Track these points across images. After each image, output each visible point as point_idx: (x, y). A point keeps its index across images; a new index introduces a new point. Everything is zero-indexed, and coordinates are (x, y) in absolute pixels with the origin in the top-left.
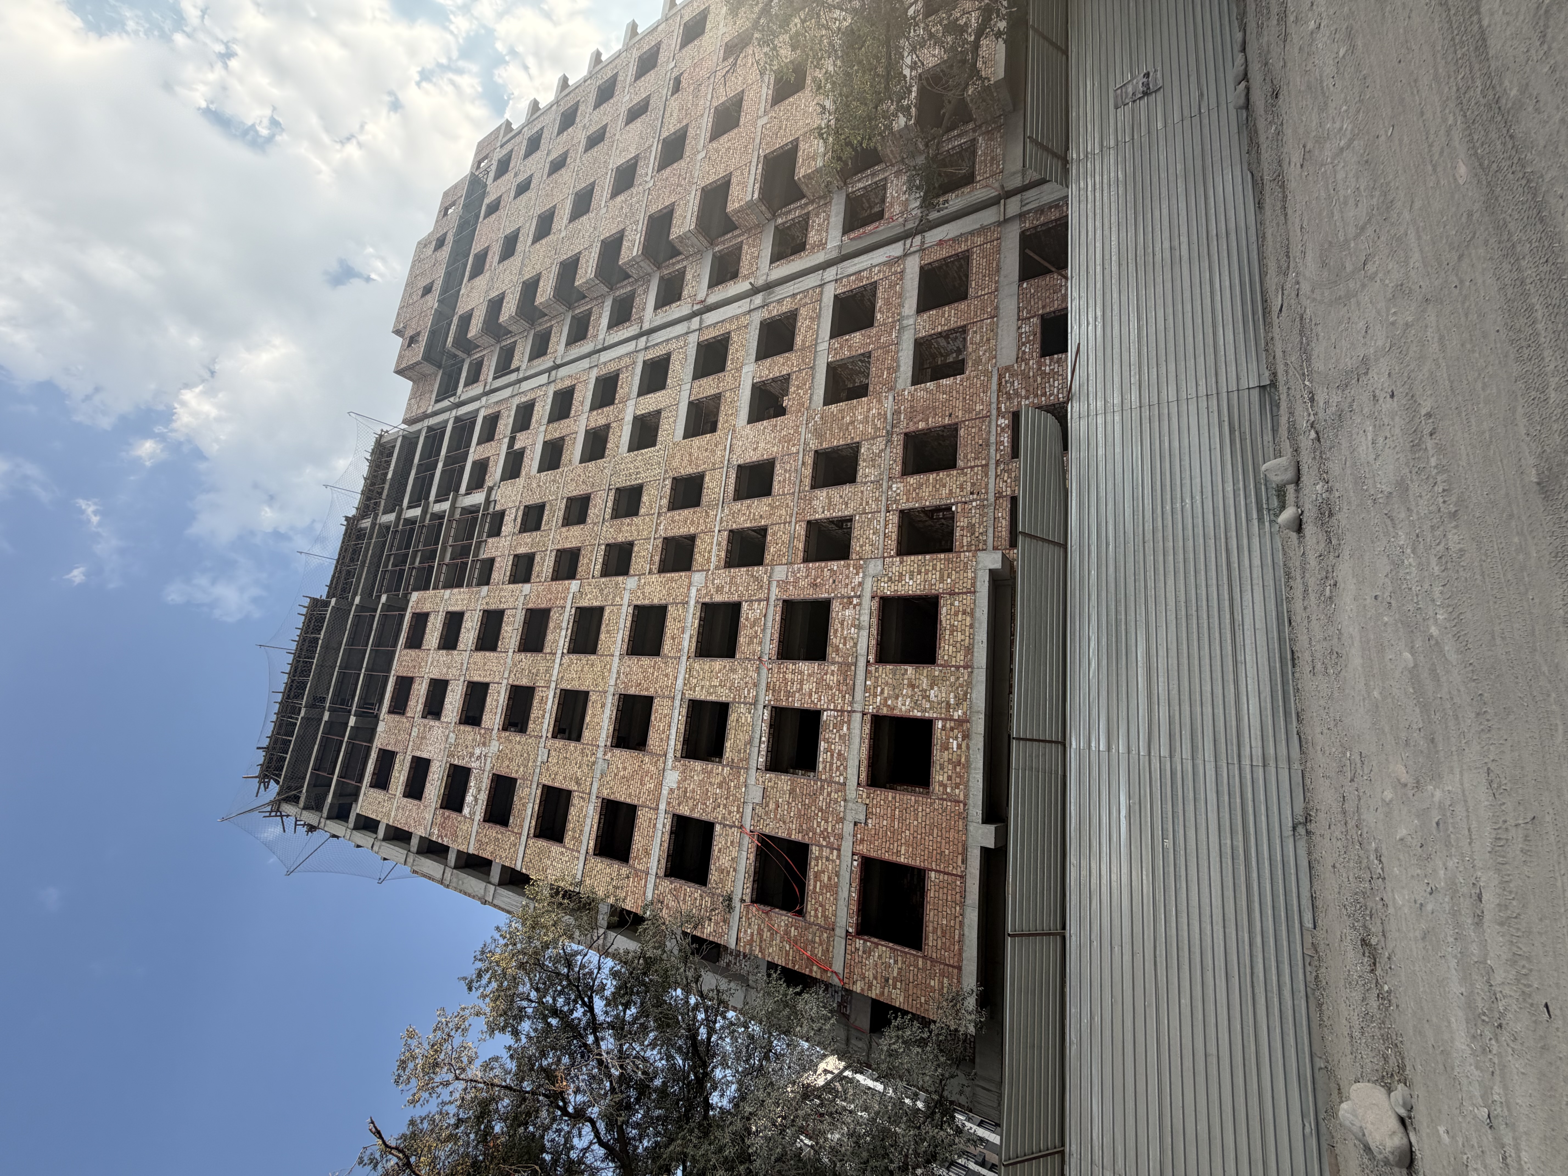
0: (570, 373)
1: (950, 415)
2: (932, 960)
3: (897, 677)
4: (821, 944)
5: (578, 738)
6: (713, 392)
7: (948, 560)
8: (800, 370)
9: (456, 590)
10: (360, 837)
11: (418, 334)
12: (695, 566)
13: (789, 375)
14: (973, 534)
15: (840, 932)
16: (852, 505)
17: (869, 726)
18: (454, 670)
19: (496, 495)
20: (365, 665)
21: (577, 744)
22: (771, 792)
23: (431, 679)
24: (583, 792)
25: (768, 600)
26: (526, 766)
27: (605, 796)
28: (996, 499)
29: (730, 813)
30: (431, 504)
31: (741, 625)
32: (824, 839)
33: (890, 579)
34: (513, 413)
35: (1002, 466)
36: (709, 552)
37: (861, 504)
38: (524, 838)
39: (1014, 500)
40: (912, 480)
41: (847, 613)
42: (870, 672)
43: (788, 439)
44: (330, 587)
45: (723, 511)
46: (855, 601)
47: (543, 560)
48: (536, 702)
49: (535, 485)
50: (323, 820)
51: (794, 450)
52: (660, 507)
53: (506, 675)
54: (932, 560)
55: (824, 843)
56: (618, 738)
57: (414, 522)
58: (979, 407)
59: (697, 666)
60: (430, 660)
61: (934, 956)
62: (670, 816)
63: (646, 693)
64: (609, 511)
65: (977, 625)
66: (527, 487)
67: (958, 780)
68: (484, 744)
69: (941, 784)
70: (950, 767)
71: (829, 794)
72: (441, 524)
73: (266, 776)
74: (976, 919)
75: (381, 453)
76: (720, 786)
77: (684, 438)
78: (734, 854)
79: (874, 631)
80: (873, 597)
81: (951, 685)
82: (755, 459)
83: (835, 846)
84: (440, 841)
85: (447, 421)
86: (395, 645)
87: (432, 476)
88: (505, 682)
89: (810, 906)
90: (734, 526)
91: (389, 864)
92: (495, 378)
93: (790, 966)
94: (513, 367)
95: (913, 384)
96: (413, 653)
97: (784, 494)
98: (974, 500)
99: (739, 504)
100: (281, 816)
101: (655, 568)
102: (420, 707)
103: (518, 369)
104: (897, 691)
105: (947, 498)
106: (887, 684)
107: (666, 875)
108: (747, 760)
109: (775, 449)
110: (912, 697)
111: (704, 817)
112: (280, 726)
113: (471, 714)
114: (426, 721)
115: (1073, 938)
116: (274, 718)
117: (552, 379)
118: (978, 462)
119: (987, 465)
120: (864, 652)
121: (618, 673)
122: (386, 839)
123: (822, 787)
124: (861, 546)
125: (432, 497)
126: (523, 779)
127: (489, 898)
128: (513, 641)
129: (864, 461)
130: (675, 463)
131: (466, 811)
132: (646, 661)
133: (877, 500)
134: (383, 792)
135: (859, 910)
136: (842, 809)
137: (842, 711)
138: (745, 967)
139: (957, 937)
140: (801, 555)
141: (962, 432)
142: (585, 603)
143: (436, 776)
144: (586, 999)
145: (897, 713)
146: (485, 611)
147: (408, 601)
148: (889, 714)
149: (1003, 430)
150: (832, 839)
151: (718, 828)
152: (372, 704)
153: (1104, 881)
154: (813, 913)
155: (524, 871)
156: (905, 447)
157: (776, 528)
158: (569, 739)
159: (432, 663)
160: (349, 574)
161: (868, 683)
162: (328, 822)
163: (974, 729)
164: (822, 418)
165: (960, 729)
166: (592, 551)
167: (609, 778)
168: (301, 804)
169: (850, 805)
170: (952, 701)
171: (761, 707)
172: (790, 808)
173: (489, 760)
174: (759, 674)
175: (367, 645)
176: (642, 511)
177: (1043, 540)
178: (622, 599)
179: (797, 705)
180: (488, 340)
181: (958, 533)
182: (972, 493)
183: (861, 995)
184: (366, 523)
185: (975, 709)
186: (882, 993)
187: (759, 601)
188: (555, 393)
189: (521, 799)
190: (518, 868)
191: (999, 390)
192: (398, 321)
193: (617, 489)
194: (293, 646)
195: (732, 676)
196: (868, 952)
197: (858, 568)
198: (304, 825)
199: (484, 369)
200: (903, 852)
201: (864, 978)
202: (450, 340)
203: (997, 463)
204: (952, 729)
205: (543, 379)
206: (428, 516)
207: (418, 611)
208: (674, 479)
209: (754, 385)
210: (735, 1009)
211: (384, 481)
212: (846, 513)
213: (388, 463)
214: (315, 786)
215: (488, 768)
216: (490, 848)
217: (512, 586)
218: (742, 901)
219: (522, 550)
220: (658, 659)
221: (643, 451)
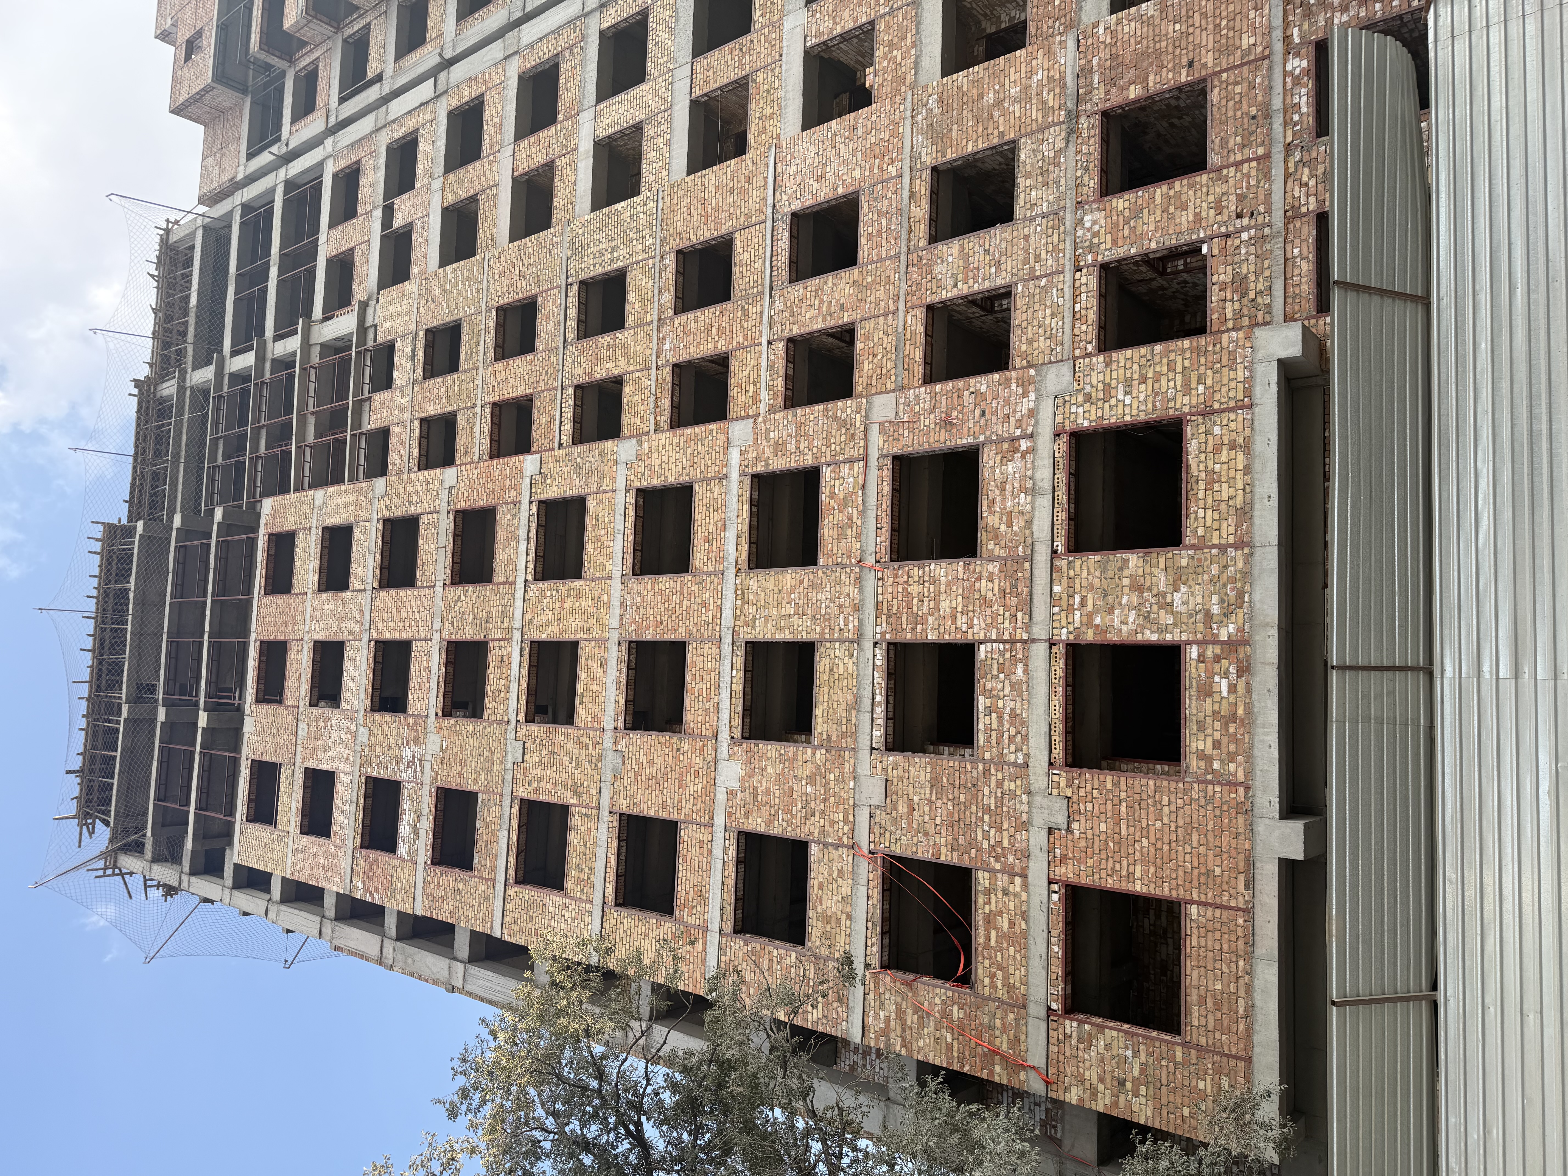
0: (472, 74)
1: (1191, 64)
2: (1198, 1047)
3: (1110, 574)
4: (1005, 1030)
5: (569, 719)
6: (732, 77)
7: (1200, 352)
8: (892, 12)
9: (332, 490)
10: (246, 900)
11: (199, 34)
12: (734, 409)
13: (872, 23)
14: (1244, 295)
15: (1037, 1010)
16: (1007, 265)
17: (1062, 664)
18: (351, 624)
19: (375, 315)
20: (207, 628)
21: (569, 729)
22: (898, 786)
23: (316, 642)
24: (587, 806)
25: (865, 458)
26: (489, 771)
27: (624, 810)
28: (1288, 220)
29: (832, 823)
30: (270, 344)
31: (823, 507)
32: (997, 859)
33: (1088, 398)
34: (382, 161)
35: (1298, 155)
36: (756, 382)
37: (1026, 262)
38: (500, 886)
39: (1322, 220)
40: (1121, 202)
41: (1010, 467)
42: (1059, 570)
43: (879, 152)
44: (130, 502)
45: (772, 303)
46: (1024, 445)
47: (470, 422)
48: (492, 667)
49: (437, 291)
50: (185, 878)
51: (893, 171)
52: (661, 308)
53: (437, 626)
54: (1165, 353)
55: (998, 866)
56: (635, 714)
57: (247, 379)
58: (1247, 41)
59: (753, 584)
60: (309, 611)
61: (1203, 1041)
62: (733, 837)
63: (672, 637)
64: (572, 324)
65: (1257, 466)
66: (426, 296)
67: (1232, 748)
68: (416, 741)
69: (1202, 756)
70: (1217, 725)
71: (1000, 784)
72: (291, 377)
73: (87, 815)
74: (1275, 979)
75: (174, 262)
76: (811, 780)
77: (689, 172)
78: (846, 890)
79: (1063, 496)
80: (1057, 435)
81: (1213, 581)
82: (821, 198)
83: (1017, 870)
84: (368, 899)
85: (273, 190)
86: (249, 590)
87: (264, 292)
88: (436, 637)
89: (982, 969)
90: (795, 331)
91: (296, 940)
92: (342, 100)
93: (956, 1067)
94: (370, 75)
95: (1113, 11)
96: (280, 600)
97: (880, 260)
98: (1244, 229)
99: (800, 286)
100: (122, 875)
101: (665, 419)
102: (305, 689)
103: (379, 78)
104: (1110, 599)
105: (1191, 231)
106: (1091, 588)
107: (736, 931)
108: (854, 734)
109: (857, 174)
110: (1138, 608)
111: (790, 834)
112: (95, 735)
113: (388, 694)
114: (317, 711)
115: (1452, 1004)
116: (83, 723)
117: (441, 87)
118: (1249, 153)
119: (1267, 156)
120: (1046, 534)
121: (623, 606)
122: (284, 900)
123: (986, 774)
124: (1030, 342)
125: (269, 332)
126: (487, 792)
127: (459, 983)
128: (440, 566)
129: (1027, 175)
130: (679, 223)
131: (402, 849)
132: (666, 582)
133: (1056, 249)
134: (269, 829)
135: (1066, 974)
136: (1025, 807)
137: (1012, 641)
138: (880, 1071)
139: (1241, 1011)
140: (919, 370)
141: (1215, 96)
142: (552, 493)
143: (347, 798)
144: (632, 1127)
145: (1112, 637)
146: (385, 521)
147: (258, 516)
148: (1099, 639)
149: (1297, 81)
150: (1011, 859)
151: (814, 849)
152: (229, 690)
153: (1508, 905)
154: (987, 981)
155: (506, 938)
156: (1105, 141)
157: (870, 325)
158: (555, 721)
159: (312, 615)
160: (157, 478)
161: (1056, 589)
162: (193, 879)
163: (1259, 656)
164: (941, 101)
165: (1233, 657)
166: (553, 401)
167: (627, 781)
168: (148, 854)
169: (1038, 800)
170: (1215, 609)
171: (868, 645)
172: (934, 810)
173: (428, 766)
174: (861, 590)
175: (205, 595)
176: (630, 319)
177: (1382, 292)
178: (614, 479)
179: (932, 637)
180: (319, 29)
181: (1214, 296)
182: (1239, 216)
183: (1079, 1108)
184: (169, 388)
185: (1259, 619)
186: (1116, 1104)
187: (851, 461)
188: (451, 115)
189: (488, 824)
190: (497, 934)
191: (1287, 1)
192: (160, 13)
193: (582, 283)
194: (91, 606)
195: (814, 596)
196: (1087, 1041)
197: (1025, 384)
198: (158, 886)
199: (321, 85)
200: (1138, 874)
201: (1082, 1082)
202: (255, 38)
203: (1288, 149)
204: (1217, 659)
205: (426, 90)
206: (268, 365)
207: (276, 530)
208: (679, 252)
209: (807, 53)
210: (870, 1136)
211: (185, 313)
212: (999, 282)
213: (188, 278)
214: (163, 825)
215: (428, 778)
216: (448, 906)
217: (424, 474)
218: (867, 966)
219: (432, 410)
220: (687, 578)
221: (616, 206)
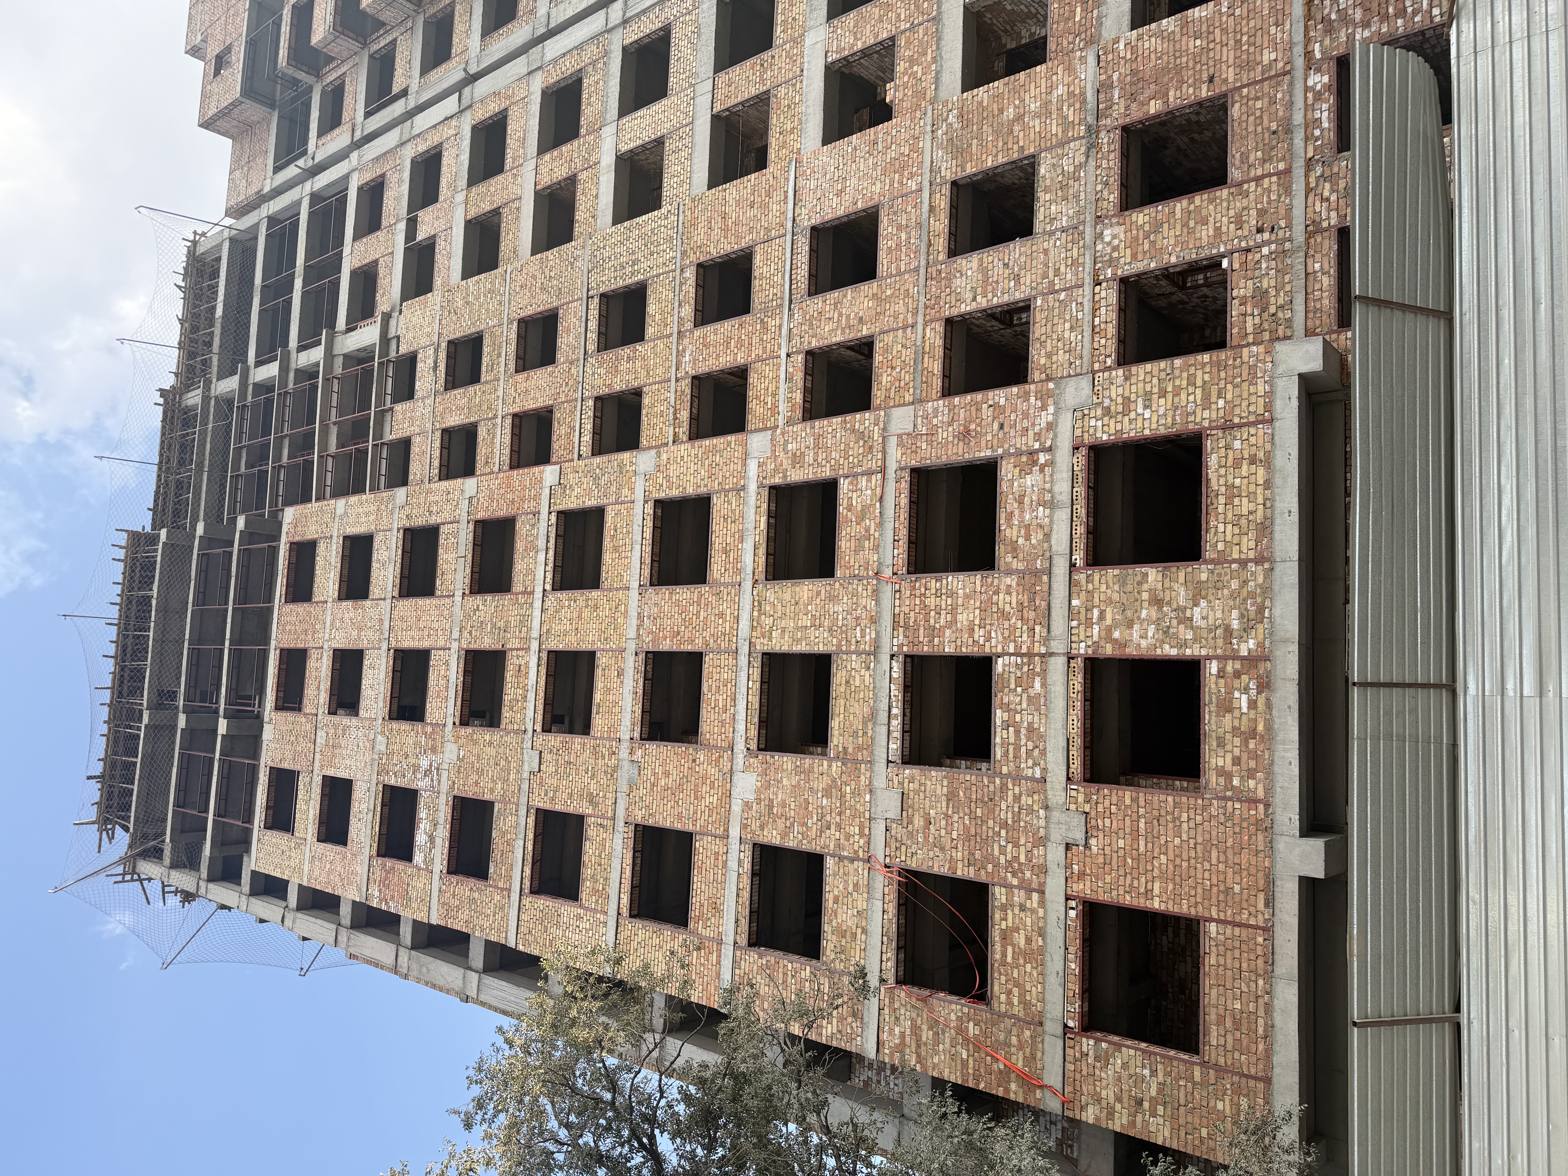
0: (496, 89)
1: (1211, 80)
2: (1217, 1067)
3: (1129, 588)
4: (1021, 1047)
5: (586, 730)
6: (753, 92)
7: (1220, 366)
8: (913, 27)
9: (354, 499)
10: (262, 907)
11: (228, 49)
12: (752, 422)
13: (892, 39)
14: (1264, 309)
15: (1053, 1027)
16: (1027, 279)
17: (1080, 678)
18: (370, 633)
19: (398, 326)
20: (228, 636)
21: (586, 739)
22: (914, 799)
23: (335, 651)
24: (603, 817)
25: (883, 470)
26: (506, 781)
27: (639, 821)
28: (1309, 235)
29: (848, 837)
30: (294, 354)
31: (840, 519)
32: (1014, 874)
33: (1107, 412)
34: (406, 175)
35: (1319, 170)
36: (774, 395)
37: (1045, 276)
38: (515, 896)
39: (1344, 234)
40: (1141, 217)
41: (1029, 480)
42: (1078, 583)
43: (899, 166)
44: (154, 510)
45: (791, 316)
46: (1042, 458)
47: (491, 432)
48: (509, 676)
49: (460, 303)
50: (202, 884)
51: (913, 185)
52: (681, 320)
53: (456, 635)
54: (1185, 368)
55: (1015, 882)
56: (651, 724)
57: (271, 389)
58: (1267, 57)
59: (770, 595)
60: (329, 618)
61: (1221, 1061)
62: (748, 849)
63: (689, 648)
64: (593, 336)
65: (1278, 481)
66: (449, 308)
67: (1252, 764)
68: (434, 750)
69: (1221, 772)
70: (1237, 741)
71: (1017, 798)
72: (314, 387)
73: (107, 821)
74: (1296, 999)
75: (200, 273)
76: (827, 793)
77: (710, 187)
78: (861, 904)
79: (1081, 510)
80: (1076, 448)
81: (1232, 597)
82: (841, 212)
83: (1034, 885)
84: (384, 907)
85: (299, 203)
86: (270, 599)
87: (288, 304)
88: (455, 646)
89: (998, 986)
90: (814, 344)
91: (311, 948)
92: (368, 114)
93: (971, 1084)
94: (396, 89)
95: (1134, 25)
96: (300, 608)
97: (899, 273)
98: (1265, 243)
99: (818, 300)
100: (141, 880)
101: (683, 431)
102: (324, 697)
103: (404, 93)
104: (1129, 613)
105: (1211, 245)
106: (1109, 601)
107: (751, 944)
108: (870, 747)
109: (877, 188)
110: (1158, 622)
111: (806, 847)
112: (116, 741)
113: (406, 702)
114: (336, 719)
115: (1475, 1025)
116: (105, 729)
117: (465, 102)
118: (1270, 168)
119: (1288, 171)
120: (1064, 547)
121: (640, 617)
122: (300, 908)
123: (1004, 788)
124: (1049, 356)
125: (293, 342)
126: (503, 801)
127: (473, 993)
128: (460, 576)
129: (1047, 190)
130: (699, 236)
131: (418, 857)
132: (684, 593)
133: (1075, 263)
134: (287, 836)
135: (1083, 991)
136: (1042, 823)
137: (1030, 655)
138: (895, 1087)
139: (1261, 1031)
140: (937, 383)
141: (1235, 111)
142: (571, 503)
143: (364, 806)
144: (645, 1140)
145: (1131, 651)
146: (406, 530)
147: (280, 524)
148: (1118, 654)
149: (1318, 96)
150: (1028, 874)
151: (829, 863)
152: (249, 698)
153: (1532, 927)
154: (1003, 997)
155: (521, 948)
156: (1125, 155)
157: (889, 338)
158: (571, 731)
159: (332, 624)
160: (181, 486)
161: (1075, 602)
162: (211, 886)
163: (1279, 672)
164: (961, 116)
165: (1253, 672)
166: (572, 412)
167: (642, 792)
168: (167, 860)
169: (1056, 815)
170: (1235, 624)
171: (885, 658)
172: (949, 824)
173: (445, 775)
174: (878, 602)
175: (226, 603)
176: (650, 331)
177: (1404, 307)
178: (632, 490)
179: (949, 650)
180: (346, 45)
181: (1235, 310)
182: (1260, 230)
183: (1095, 1127)
184: (194, 398)
185: (1280, 634)
186: (1133, 1124)
187: (869, 473)
188: (474, 128)
189: (504, 834)
190: (512, 944)
191: (1308, 16)
192: (190, 30)
193: (603, 296)
194: (114, 613)
195: (832, 608)
196: (1104, 1059)
197: (1044, 396)
198: (176, 892)
199: (348, 100)
200: (1156, 891)
201: (1099, 1101)
202: (283, 53)
203: (1309, 164)
204: (1237, 675)
205: (450, 104)
206: (292, 375)
207: (297, 539)
208: (699, 265)
209: (828, 68)
210: (884, 1153)
211: (211, 323)
212: (1018, 296)
213: (214, 289)
214: (182, 832)
215: (444, 787)
216: (463, 915)
217: (445, 484)
218: (882, 980)
219: (454, 420)
220: (704, 589)
221: (639, 220)
